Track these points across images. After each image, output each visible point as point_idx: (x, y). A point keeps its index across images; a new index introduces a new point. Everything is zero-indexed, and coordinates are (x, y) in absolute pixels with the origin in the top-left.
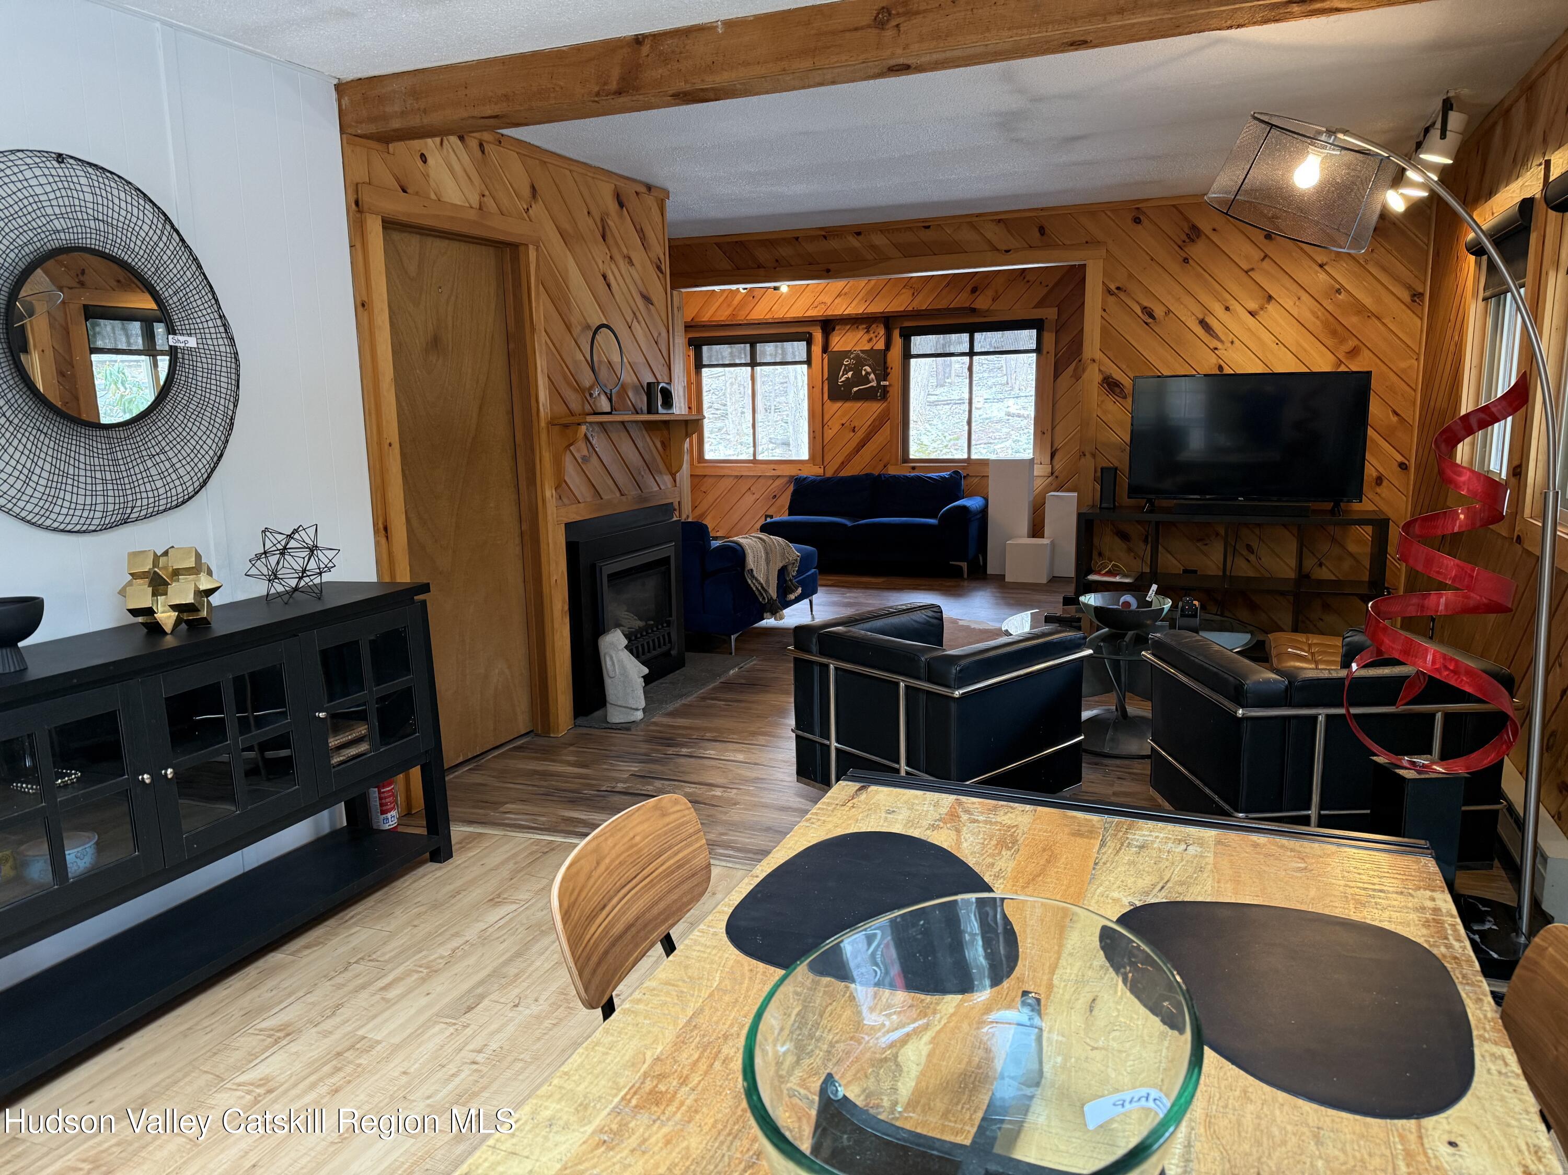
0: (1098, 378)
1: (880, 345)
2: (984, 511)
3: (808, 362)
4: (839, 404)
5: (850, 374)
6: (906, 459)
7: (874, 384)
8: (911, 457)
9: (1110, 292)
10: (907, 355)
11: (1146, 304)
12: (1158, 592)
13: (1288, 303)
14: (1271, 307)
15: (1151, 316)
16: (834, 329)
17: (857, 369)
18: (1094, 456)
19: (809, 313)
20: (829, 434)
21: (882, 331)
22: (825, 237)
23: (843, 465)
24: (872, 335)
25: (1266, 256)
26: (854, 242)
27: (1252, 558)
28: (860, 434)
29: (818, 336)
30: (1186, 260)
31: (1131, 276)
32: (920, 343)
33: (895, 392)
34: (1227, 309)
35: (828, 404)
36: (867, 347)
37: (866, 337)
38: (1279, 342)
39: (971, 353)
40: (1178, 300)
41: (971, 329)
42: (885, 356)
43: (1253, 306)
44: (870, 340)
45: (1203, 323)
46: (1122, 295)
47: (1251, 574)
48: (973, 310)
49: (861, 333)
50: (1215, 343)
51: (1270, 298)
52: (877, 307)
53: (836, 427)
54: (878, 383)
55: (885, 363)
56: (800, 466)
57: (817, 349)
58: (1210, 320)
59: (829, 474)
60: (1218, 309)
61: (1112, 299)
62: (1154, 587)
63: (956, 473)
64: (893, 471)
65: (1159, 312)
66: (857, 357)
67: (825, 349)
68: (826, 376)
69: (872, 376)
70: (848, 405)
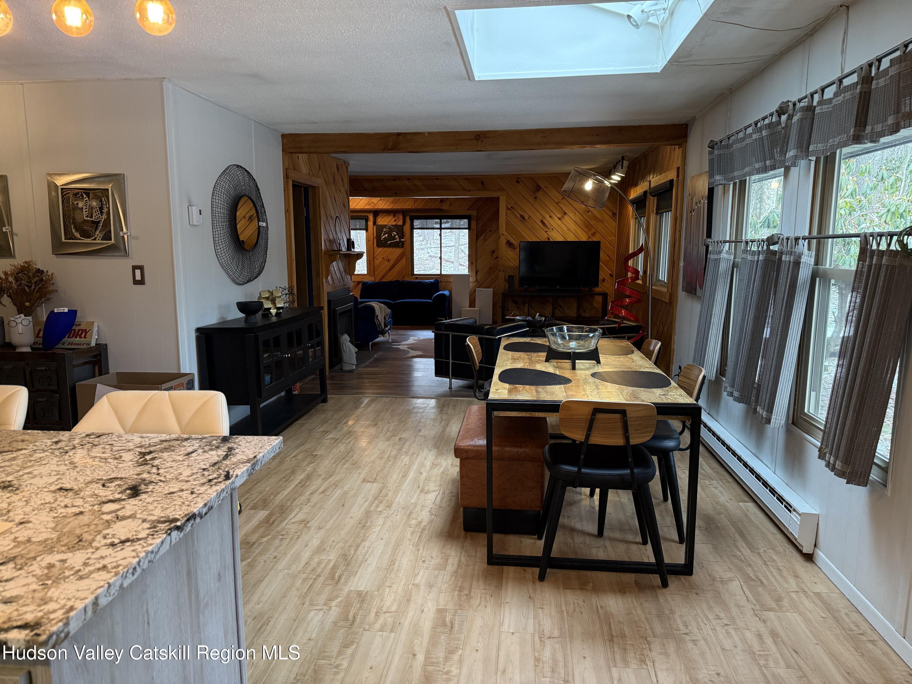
0: (505, 241)
1: (400, 223)
2: (450, 297)
3: (366, 229)
4: (381, 249)
5: (386, 235)
6: (413, 274)
7: (398, 240)
8: (415, 273)
9: (508, 209)
10: (412, 228)
11: (522, 214)
12: (539, 316)
13: (572, 215)
14: (566, 217)
15: (524, 219)
16: (378, 215)
17: (390, 233)
18: (504, 271)
19: (367, 207)
20: (377, 262)
21: (401, 217)
22: (394, 180)
23: (384, 276)
24: (396, 218)
25: (564, 198)
26: (407, 183)
27: (561, 310)
28: (392, 262)
29: (371, 217)
30: (536, 198)
31: (516, 203)
32: (417, 223)
33: (407, 244)
34: (551, 217)
35: (376, 248)
36: (394, 224)
37: (394, 219)
38: (569, 230)
39: (441, 229)
40: (533, 212)
41: (441, 218)
42: (403, 228)
43: (559, 216)
44: (395, 220)
45: (542, 222)
46: (512, 210)
47: (561, 315)
48: (442, 210)
49: (391, 217)
50: (546, 229)
51: (565, 213)
52: (397, 207)
53: (380, 259)
54: (400, 240)
55: (403, 231)
56: (363, 277)
57: (370, 223)
58: (545, 221)
59: (377, 281)
60: (547, 217)
61: (509, 211)
62: (538, 314)
63: (436, 280)
64: (408, 279)
65: (526, 217)
66: (390, 228)
67: (374, 224)
68: (375, 235)
69: (397, 236)
70: (385, 249)
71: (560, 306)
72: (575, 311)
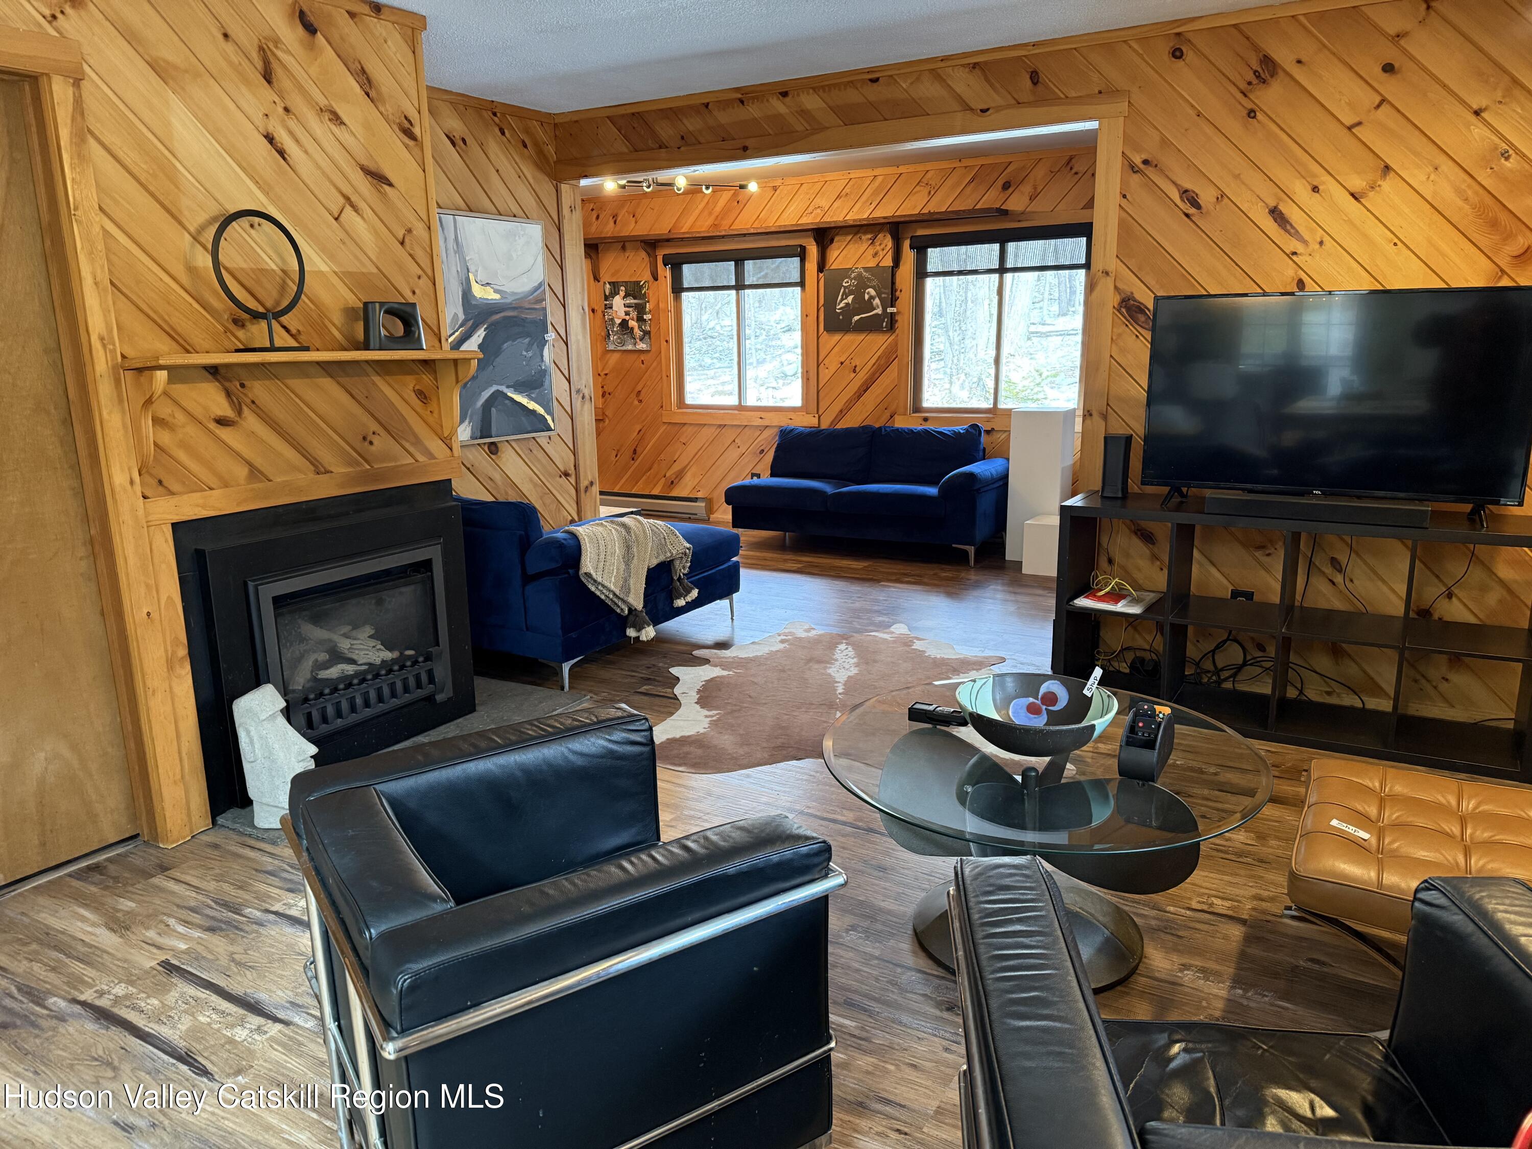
0: (1115, 300)
1: (888, 262)
2: (1003, 480)
3: (802, 284)
4: (837, 337)
5: (850, 299)
6: (917, 408)
7: (879, 311)
8: (925, 404)
9: (1133, 169)
10: (921, 274)
11: (1187, 185)
13: (1417, 177)
14: (1388, 185)
15: (1195, 204)
16: (832, 241)
17: (858, 292)
18: (1105, 417)
19: (804, 221)
20: (825, 374)
21: (889, 242)
22: (742, 102)
23: (842, 413)
24: (878, 248)
25: (1383, 101)
26: (779, 106)
27: (1339, 579)
28: (862, 376)
29: (813, 250)
30: (1252, 114)
31: (1165, 142)
32: (936, 257)
33: (905, 322)
34: (1315, 189)
35: (825, 336)
36: (872, 264)
37: (871, 251)
38: (1398, 241)
39: (1002, 270)
40: (1237, 177)
41: (1003, 238)
42: (893, 275)
43: (1357, 183)
44: (875, 254)
45: (1276, 214)
46: (1149, 171)
47: (1338, 604)
48: (1003, 213)
49: (865, 245)
50: (1292, 245)
51: (1387, 168)
52: (887, 211)
53: (834, 366)
54: (884, 310)
55: (893, 283)
56: (792, 415)
57: (812, 265)
58: (1288, 210)
59: (824, 426)
60: (1301, 191)
61: (1136, 177)
62: (1098, 672)
63: (974, 426)
64: (900, 423)
65: (1206, 196)
66: (859, 277)
67: (821, 268)
68: (822, 302)
69: (877, 301)
70: (849, 337)
71: (1335, 563)
72: (1402, 589)
